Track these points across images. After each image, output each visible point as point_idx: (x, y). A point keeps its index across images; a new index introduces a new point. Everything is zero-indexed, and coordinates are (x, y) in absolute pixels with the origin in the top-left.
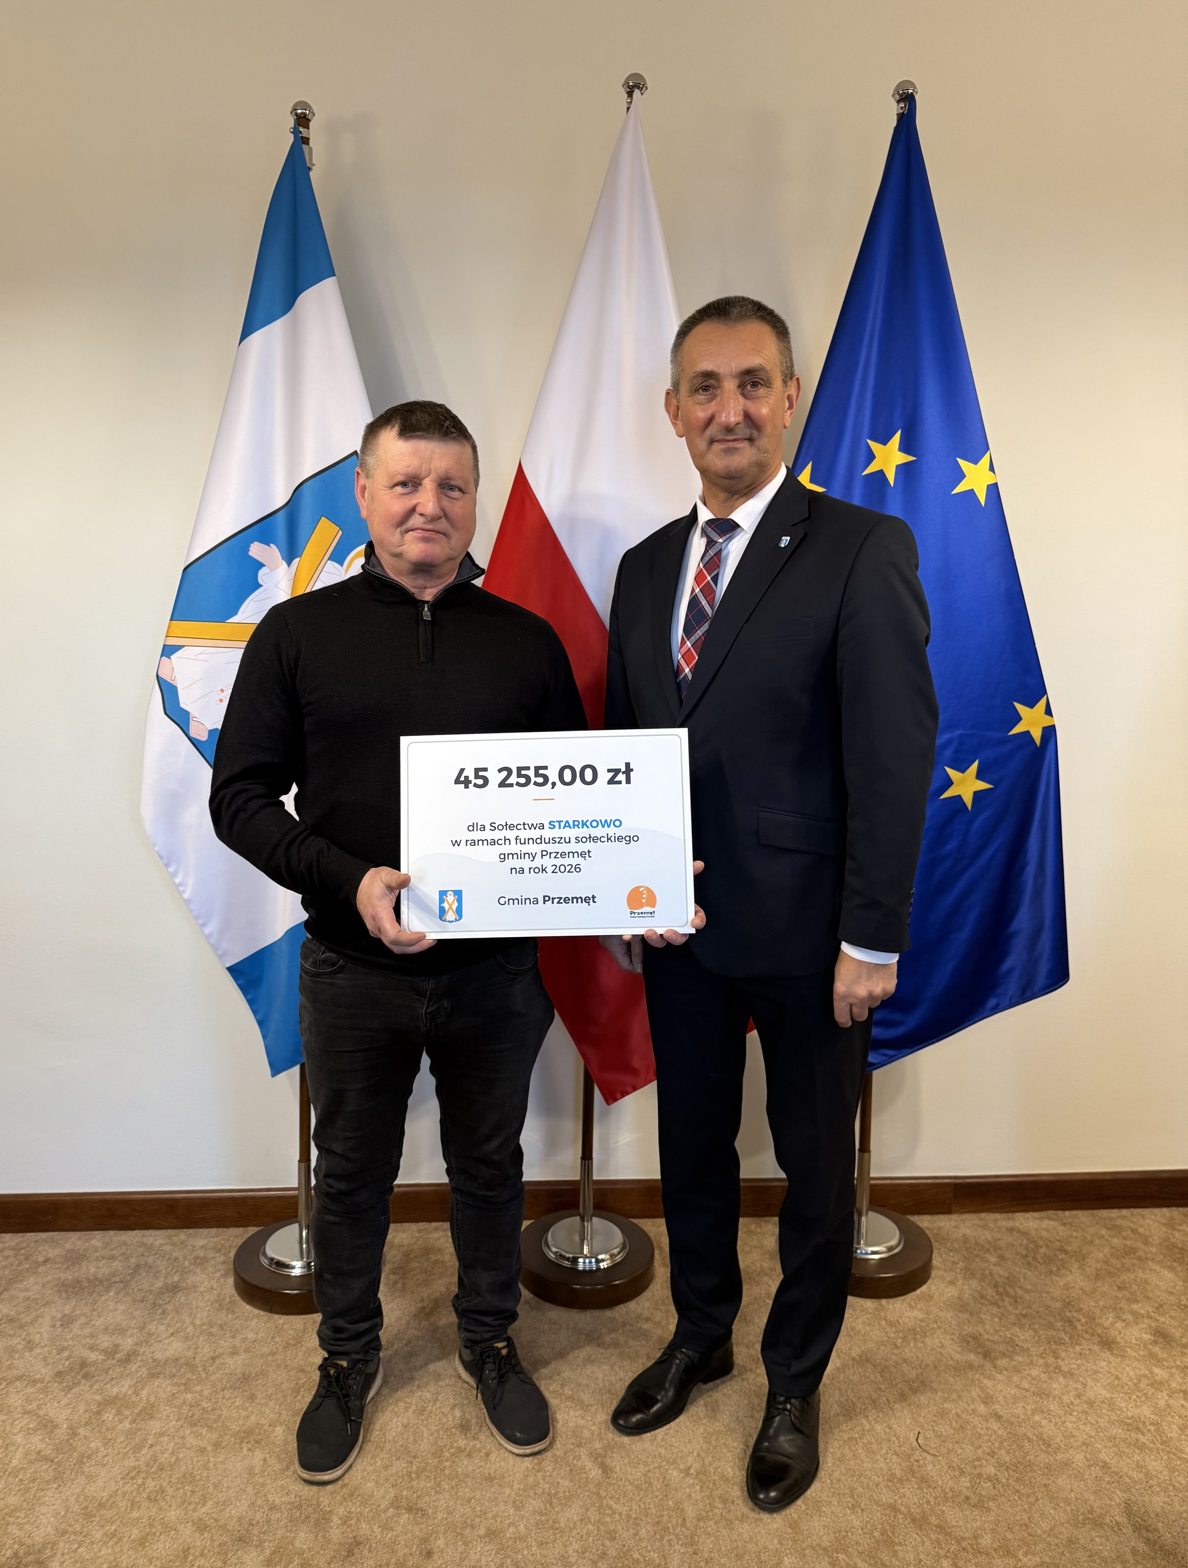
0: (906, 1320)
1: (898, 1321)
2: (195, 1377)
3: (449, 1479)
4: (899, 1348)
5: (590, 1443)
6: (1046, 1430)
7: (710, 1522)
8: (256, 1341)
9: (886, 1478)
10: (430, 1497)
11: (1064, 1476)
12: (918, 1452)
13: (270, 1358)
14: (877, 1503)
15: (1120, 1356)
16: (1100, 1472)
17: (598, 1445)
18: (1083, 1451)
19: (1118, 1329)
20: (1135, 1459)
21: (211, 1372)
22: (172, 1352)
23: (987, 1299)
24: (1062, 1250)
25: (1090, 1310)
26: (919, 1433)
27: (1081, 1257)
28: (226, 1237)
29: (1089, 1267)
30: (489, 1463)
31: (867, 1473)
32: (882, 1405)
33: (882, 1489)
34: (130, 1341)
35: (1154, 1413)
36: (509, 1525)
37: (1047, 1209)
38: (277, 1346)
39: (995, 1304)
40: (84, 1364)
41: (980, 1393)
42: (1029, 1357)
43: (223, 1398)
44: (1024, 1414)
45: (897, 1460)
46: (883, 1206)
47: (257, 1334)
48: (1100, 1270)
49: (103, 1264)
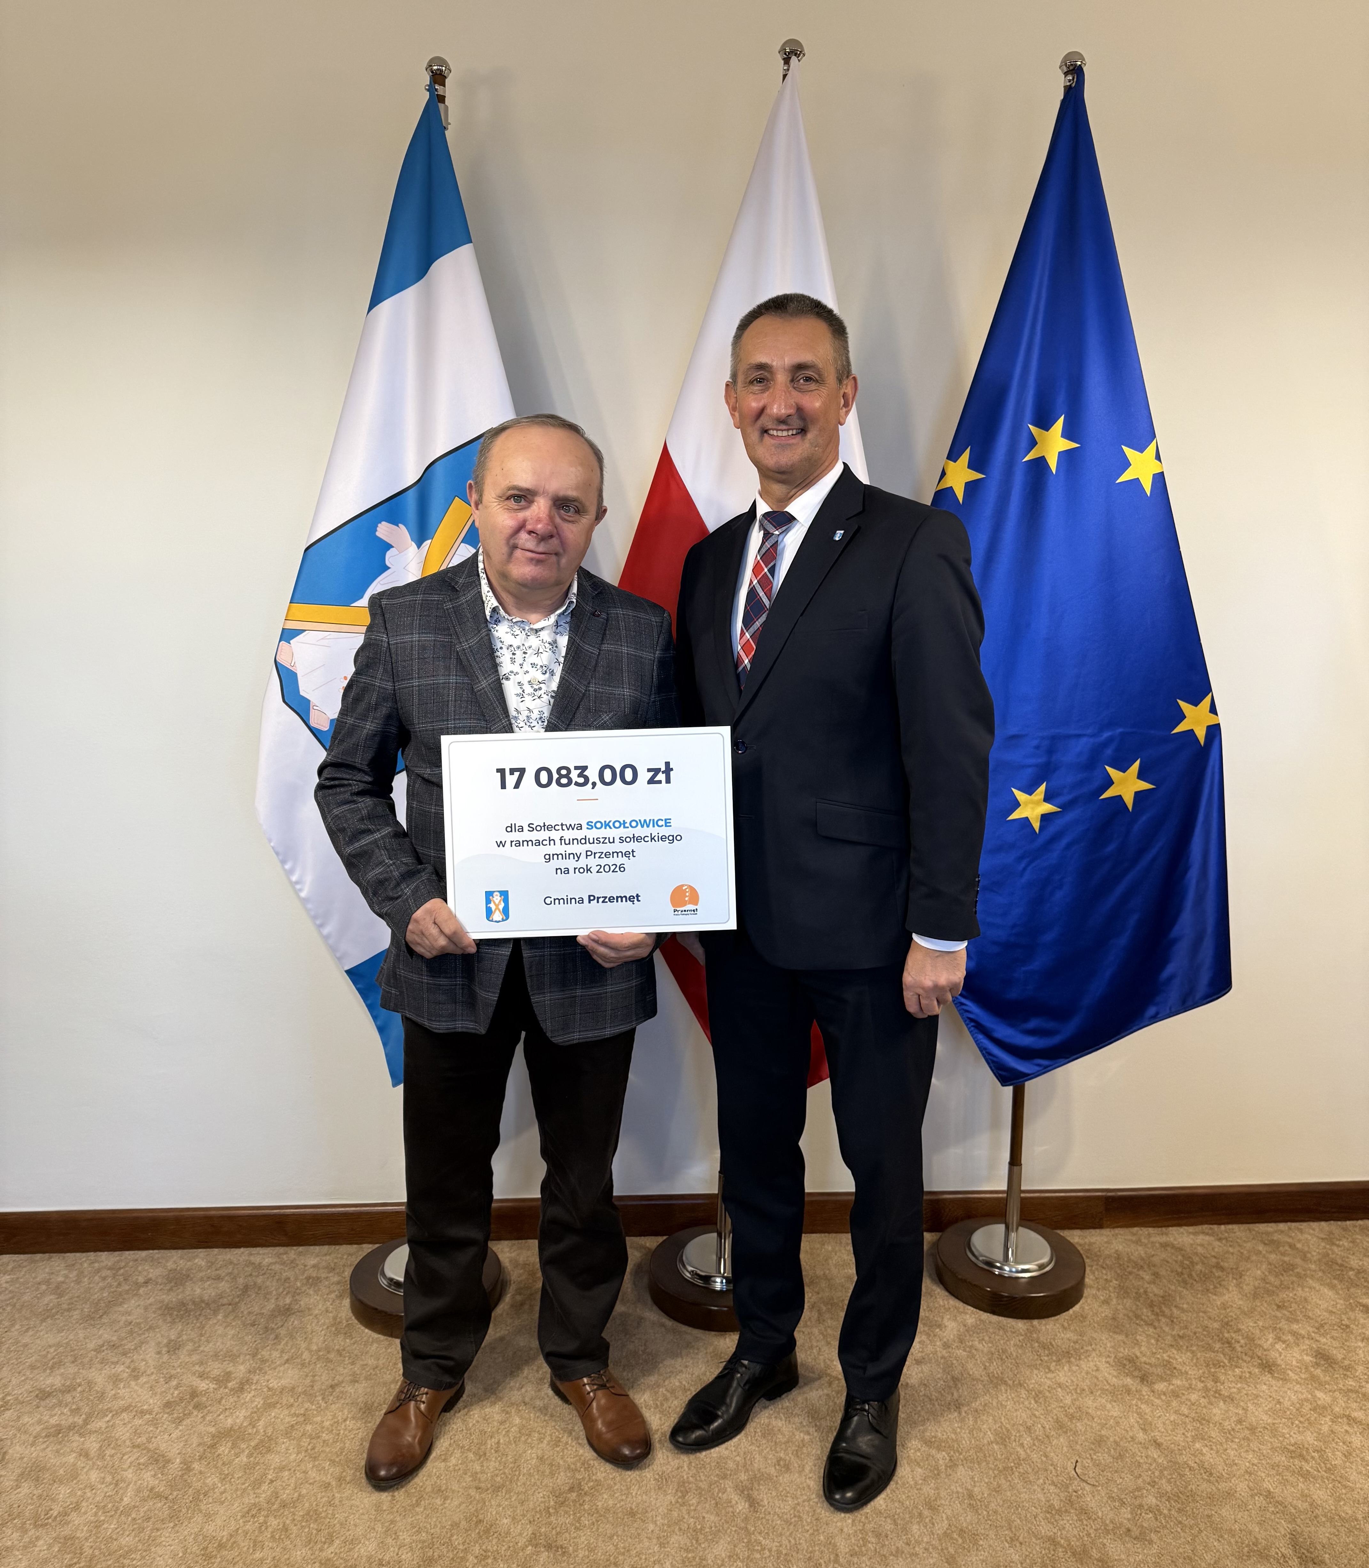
0: (1059, 1342)
1: (1051, 1343)
2: (314, 1407)
3: (589, 1514)
4: (1053, 1372)
5: (735, 1474)
6: (1207, 1457)
7: (864, 1558)
8: (376, 1367)
9: (1044, 1509)
10: (570, 1534)
11: (1228, 1507)
12: (1076, 1483)
14: (1035, 1536)
15: (1282, 1379)
16: (1264, 1502)
17: (743, 1477)
18: (1246, 1480)
19: (1278, 1350)
20: (1299, 1488)
21: (331, 1401)
22: (288, 1381)
23: (1142, 1320)
24: (1218, 1267)
25: (1249, 1331)
26: (1077, 1462)
27: (1238, 1275)
28: (340, 1255)
29: (1248, 1285)
30: (630, 1496)
31: (1025, 1504)
32: (1037, 1433)
33: (1040, 1522)
34: (242, 1368)
35: (1318, 1440)
37: (1202, 1223)
39: (1151, 1324)
40: (195, 1393)
41: (1138, 1420)
42: (1187, 1381)
43: (345, 1430)
44: (1184, 1441)
45: (1055, 1491)
46: (1034, 1222)
47: (378, 1360)
48: (1259, 1288)
49: (209, 1285)
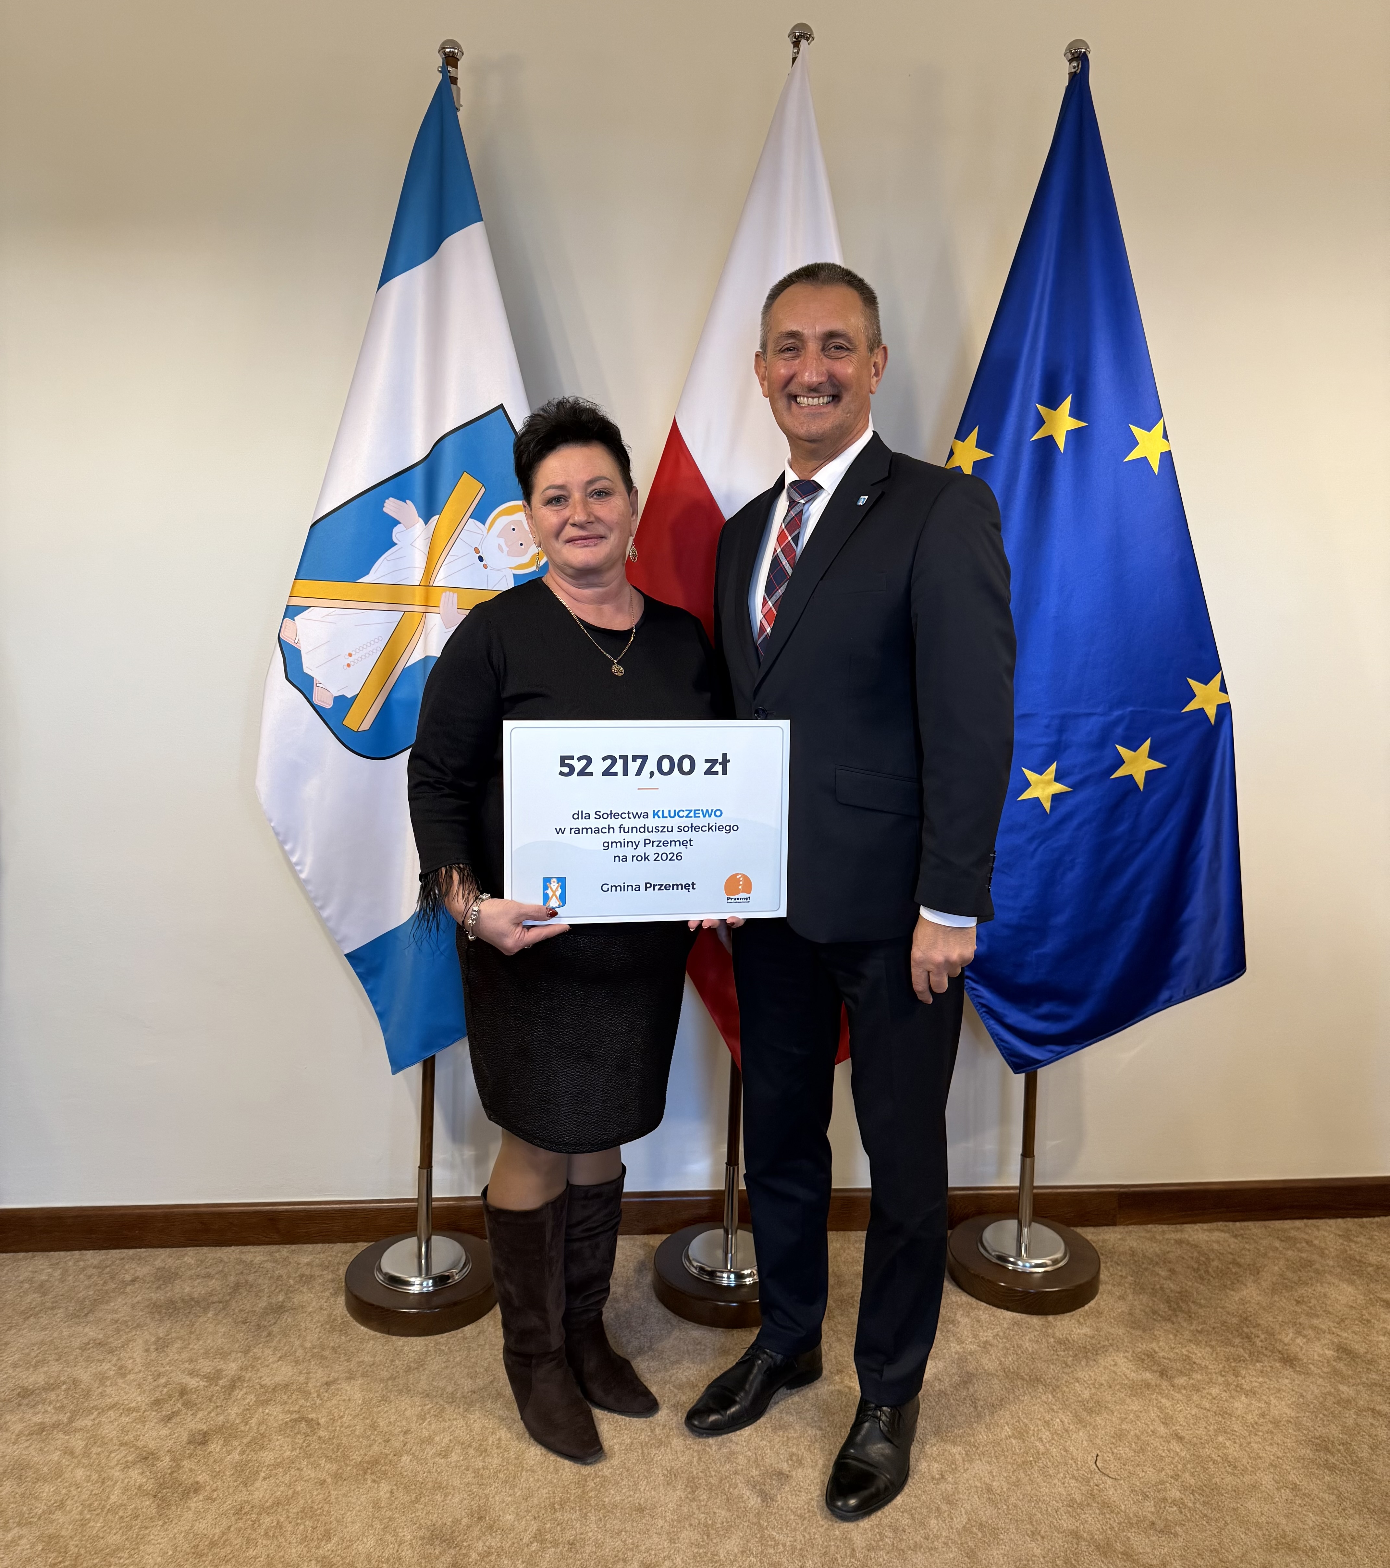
0: (1076, 1337)
1: (1067, 1339)
2: (308, 1404)
3: (596, 1510)
4: (1070, 1367)
6: (1231, 1451)
8: (373, 1364)
9: (1065, 1503)
10: (576, 1530)
11: (1254, 1500)
12: (1097, 1476)
13: (390, 1382)
14: (1058, 1530)
15: (1304, 1373)
16: (1290, 1494)
18: (1272, 1472)
19: (1299, 1344)
21: (325, 1398)
22: (281, 1378)
23: (1159, 1315)
24: (1235, 1263)
25: (1269, 1325)
26: (1098, 1455)
27: (1256, 1271)
28: (334, 1253)
29: (1265, 1280)
31: (1045, 1498)
32: (1056, 1427)
33: (1062, 1515)
34: (234, 1366)
35: (1343, 1433)
36: (664, 1559)
37: (1217, 1220)
38: (398, 1369)
39: (1168, 1319)
40: (183, 1392)
41: (1159, 1414)
42: (1207, 1375)
44: (1206, 1435)
45: (1076, 1484)
46: (1046, 1217)
47: (375, 1357)
48: (1277, 1283)
49: (199, 1283)
